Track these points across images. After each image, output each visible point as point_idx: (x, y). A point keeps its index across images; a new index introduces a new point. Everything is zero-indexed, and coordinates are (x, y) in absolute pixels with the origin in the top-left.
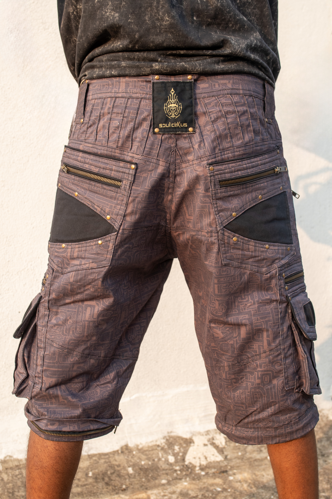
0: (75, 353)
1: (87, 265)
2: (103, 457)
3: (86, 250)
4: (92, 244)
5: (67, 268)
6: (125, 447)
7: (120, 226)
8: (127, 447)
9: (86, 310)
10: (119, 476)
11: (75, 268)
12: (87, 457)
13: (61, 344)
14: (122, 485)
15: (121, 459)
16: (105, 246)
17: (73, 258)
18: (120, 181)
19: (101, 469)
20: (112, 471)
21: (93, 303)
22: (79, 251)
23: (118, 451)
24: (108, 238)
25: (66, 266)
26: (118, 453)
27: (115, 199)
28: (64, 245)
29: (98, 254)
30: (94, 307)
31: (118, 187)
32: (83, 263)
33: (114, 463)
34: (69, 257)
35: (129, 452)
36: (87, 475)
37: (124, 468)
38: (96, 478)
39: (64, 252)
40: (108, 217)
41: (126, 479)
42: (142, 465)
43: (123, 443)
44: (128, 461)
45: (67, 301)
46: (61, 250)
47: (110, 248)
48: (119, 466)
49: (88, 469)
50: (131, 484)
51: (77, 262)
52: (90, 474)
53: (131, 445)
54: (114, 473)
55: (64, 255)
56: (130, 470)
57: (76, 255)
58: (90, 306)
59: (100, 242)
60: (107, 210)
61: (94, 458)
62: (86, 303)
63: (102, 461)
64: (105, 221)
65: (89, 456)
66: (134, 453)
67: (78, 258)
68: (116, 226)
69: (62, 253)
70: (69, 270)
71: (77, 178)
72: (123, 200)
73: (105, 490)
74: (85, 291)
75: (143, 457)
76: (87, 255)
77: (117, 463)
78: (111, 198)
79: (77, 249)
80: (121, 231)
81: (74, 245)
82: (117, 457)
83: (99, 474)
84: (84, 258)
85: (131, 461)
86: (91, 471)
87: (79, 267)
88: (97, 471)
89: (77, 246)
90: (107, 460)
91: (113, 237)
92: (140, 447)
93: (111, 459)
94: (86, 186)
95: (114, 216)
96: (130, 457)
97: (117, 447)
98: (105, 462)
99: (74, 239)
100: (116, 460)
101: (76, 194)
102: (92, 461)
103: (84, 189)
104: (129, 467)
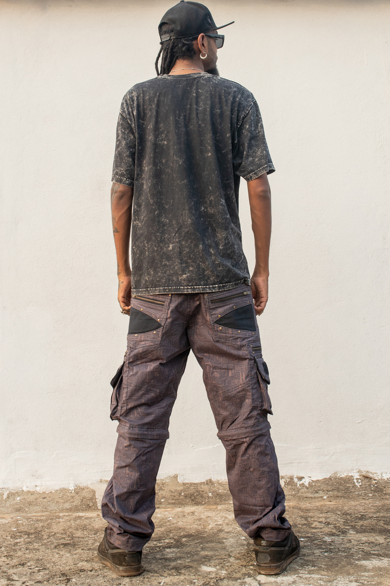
0: (143, 389)
1: (149, 344)
2: (193, 485)
3: (148, 337)
4: (151, 333)
5: (138, 346)
6: (209, 481)
7: (165, 324)
8: (210, 481)
9: (147, 367)
10: (202, 497)
11: (142, 346)
12: (182, 484)
13: (135, 384)
14: (202, 502)
15: (205, 488)
16: (157, 334)
17: (141, 341)
18: (164, 302)
19: (190, 492)
20: (197, 494)
21: (151, 363)
22: (144, 337)
23: (204, 483)
24: (158, 330)
25: (137, 345)
26: (204, 484)
27: (162, 311)
28: (136, 335)
29: (154, 338)
30: (151, 365)
31: (163, 305)
32: (146, 343)
33: (200, 489)
34: (139, 341)
35: (212, 484)
36: (180, 494)
37: (206, 493)
38: (186, 496)
39: (137, 338)
40: (159, 320)
41: (206, 499)
42: (219, 493)
43: (208, 478)
44: (210, 489)
45: (138, 363)
46: (135, 338)
47: (160, 335)
48: (203, 491)
49: (181, 491)
50: (209, 502)
51: (143, 343)
52: (183, 494)
53: (214, 480)
54: (199, 495)
55: (137, 340)
56: (210, 494)
57: (142, 339)
58: (150, 365)
59: (155, 332)
60: (158, 316)
61: (187, 485)
62: (147, 364)
63: (192, 488)
64: (157, 322)
65: (183, 483)
66: (215, 485)
67: (144, 341)
68: (163, 324)
69: (135, 339)
70: (139, 347)
71: (142, 302)
72: (165, 311)
73: (190, 503)
74: (147, 357)
75: (222, 488)
76: (148, 339)
77: (202, 490)
78: (160, 310)
79: (143, 337)
80: (165, 326)
81: (142, 334)
82: (202, 486)
83: (188, 494)
84: (147, 341)
85: (212, 489)
86: (184, 492)
87: (144, 345)
88: (187, 493)
89: (143, 335)
90: (196, 488)
91: (161, 330)
92: (220, 481)
93: (198, 487)
94: (147, 305)
95: (161, 319)
96: (212, 487)
97: (203, 480)
98: (194, 488)
99: (141, 331)
100: (201, 488)
101: (142, 309)
102: (185, 487)
103: (146, 307)
104: (210, 492)
